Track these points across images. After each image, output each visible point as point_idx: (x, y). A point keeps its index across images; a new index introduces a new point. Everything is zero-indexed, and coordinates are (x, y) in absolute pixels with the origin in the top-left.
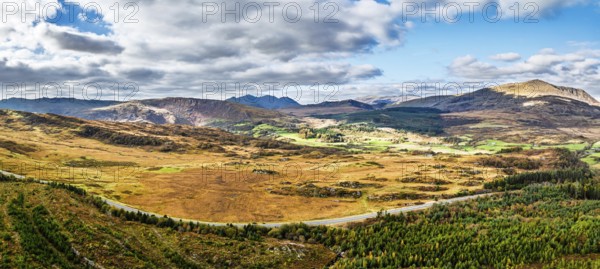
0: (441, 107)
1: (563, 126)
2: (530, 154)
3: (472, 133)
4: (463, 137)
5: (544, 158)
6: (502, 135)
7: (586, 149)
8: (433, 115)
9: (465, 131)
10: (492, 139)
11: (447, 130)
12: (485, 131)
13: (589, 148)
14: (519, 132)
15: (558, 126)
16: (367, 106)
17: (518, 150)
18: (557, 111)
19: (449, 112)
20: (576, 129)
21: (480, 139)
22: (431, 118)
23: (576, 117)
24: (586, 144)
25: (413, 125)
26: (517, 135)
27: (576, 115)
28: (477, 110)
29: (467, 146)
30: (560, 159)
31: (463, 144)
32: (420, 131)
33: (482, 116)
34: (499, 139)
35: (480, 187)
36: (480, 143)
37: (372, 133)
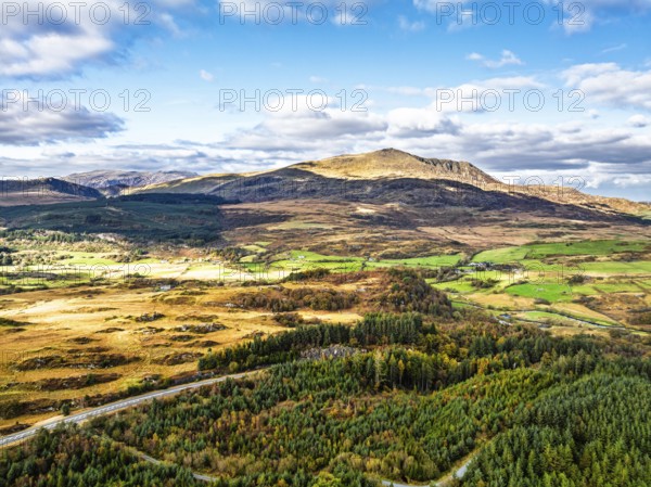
1: (427, 225)
2: (341, 280)
3: (267, 239)
4: (252, 247)
5: (363, 288)
6: (319, 241)
7: (460, 264)
8: (206, 207)
9: (256, 236)
10: (300, 249)
11: (227, 236)
12: (292, 235)
13: (466, 263)
14: (347, 238)
15: (421, 224)
16: (90, 191)
17: (321, 274)
18: (420, 199)
19: (238, 202)
20: (450, 229)
21: (280, 250)
22: (202, 212)
23: (453, 209)
24: (462, 256)
25: (166, 226)
26: (343, 242)
27: (452, 204)
28: (286, 199)
29: (255, 262)
30: (393, 290)
31: (249, 259)
32: (176, 237)
33: (293, 210)
34: (312, 250)
35: (192, 367)
36: (278, 256)
37: (77, 245)
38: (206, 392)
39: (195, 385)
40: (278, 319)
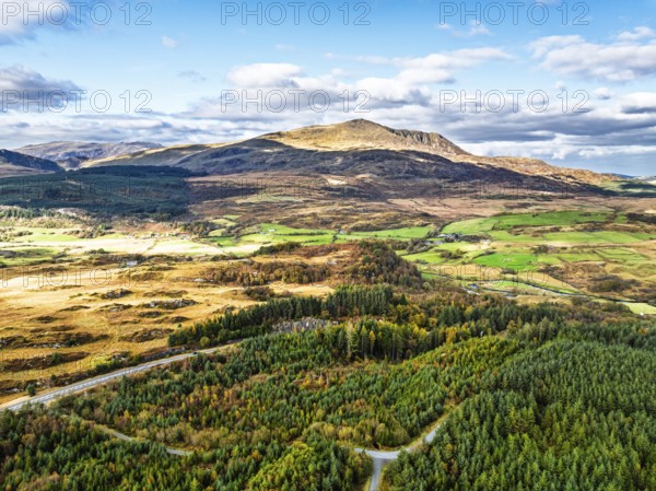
0: (190, 166)
1: (398, 197)
2: (312, 253)
3: (237, 213)
4: (220, 221)
5: (334, 261)
6: (289, 214)
7: (429, 236)
8: (172, 180)
9: (225, 210)
10: (270, 222)
11: (195, 209)
12: (261, 208)
13: (435, 234)
14: (318, 210)
15: (391, 196)
16: (47, 164)
17: (291, 248)
18: (391, 171)
19: (205, 174)
20: (420, 201)
21: (250, 223)
22: (167, 185)
23: (423, 181)
24: (432, 228)
25: (131, 200)
26: (314, 215)
27: (423, 176)
28: (255, 171)
29: (224, 236)
30: (364, 262)
31: (218, 233)
32: (141, 211)
34: (283, 223)
35: (162, 343)
36: (248, 230)
37: (35, 221)
38: (177, 368)
39: (165, 362)
40: (249, 294)
